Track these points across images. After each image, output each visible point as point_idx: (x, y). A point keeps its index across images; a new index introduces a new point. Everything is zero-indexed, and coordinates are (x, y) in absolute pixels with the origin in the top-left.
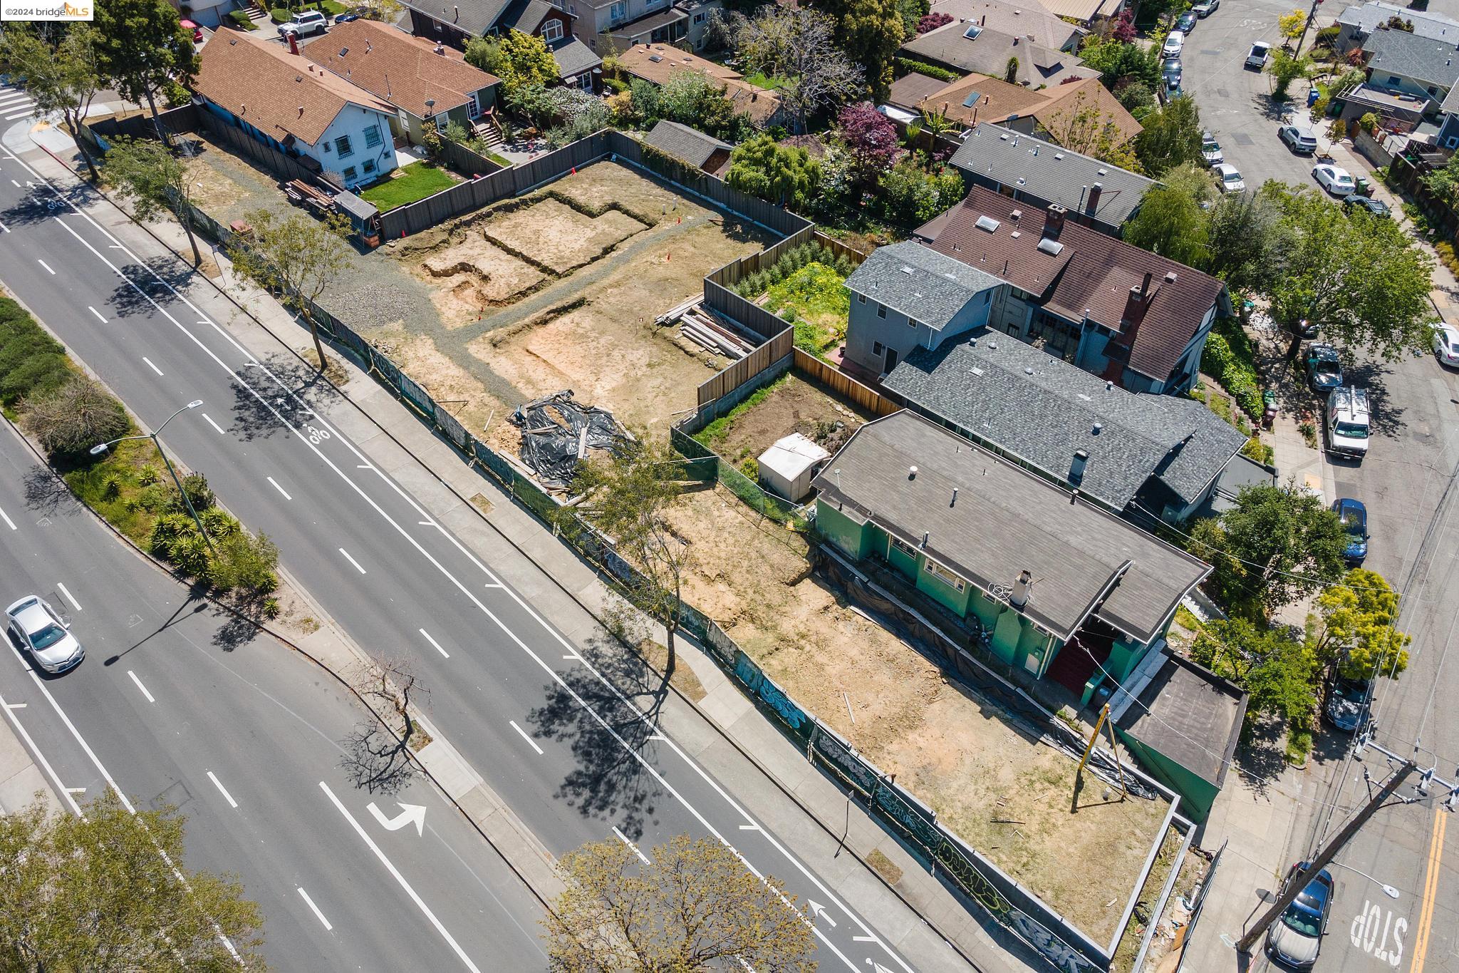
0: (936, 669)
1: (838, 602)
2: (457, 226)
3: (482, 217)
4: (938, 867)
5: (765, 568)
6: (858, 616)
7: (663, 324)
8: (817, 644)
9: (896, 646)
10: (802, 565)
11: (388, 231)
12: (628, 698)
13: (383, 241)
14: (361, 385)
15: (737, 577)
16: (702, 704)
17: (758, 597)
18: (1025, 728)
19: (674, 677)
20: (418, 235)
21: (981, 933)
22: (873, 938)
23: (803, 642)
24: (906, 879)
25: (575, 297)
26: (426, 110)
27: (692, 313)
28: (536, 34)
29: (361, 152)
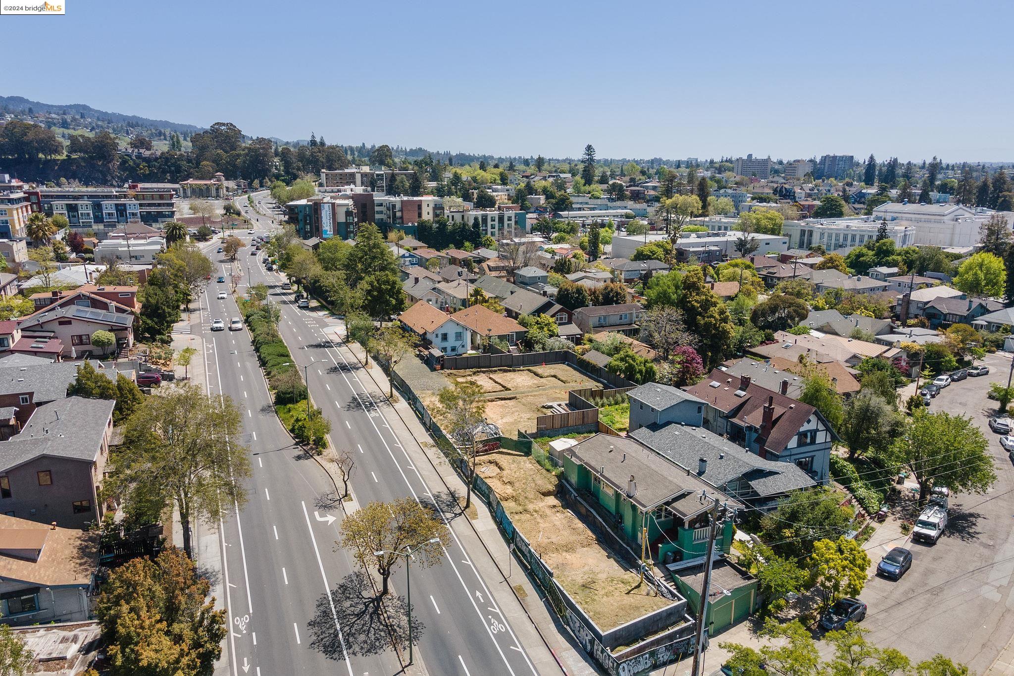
0: (594, 537)
1: (562, 506)
2: (478, 372)
3: (491, 371)
4: (547, 599)
5: (533, 485)
6: (569, 513)
7: (543, 407)
8: (541, 516)
9: (580, 525)
10: (551, 488)
11: (446, 365)
12: (443, 512)
13: (442, 368)
14: (402, 404)
15: (517, 485)
16: (473, 522)
17: (523, 493)
18: (625, 565)
19: (467, 510)
20: (458, 370)
21: (552, 627)
22: (498, 611)
23: (534, 513)
24: (528, 599)
25: (513, 396)
26: (487, 332)
27: (559, 405)
28: (552, 316)
29: (451, 342)
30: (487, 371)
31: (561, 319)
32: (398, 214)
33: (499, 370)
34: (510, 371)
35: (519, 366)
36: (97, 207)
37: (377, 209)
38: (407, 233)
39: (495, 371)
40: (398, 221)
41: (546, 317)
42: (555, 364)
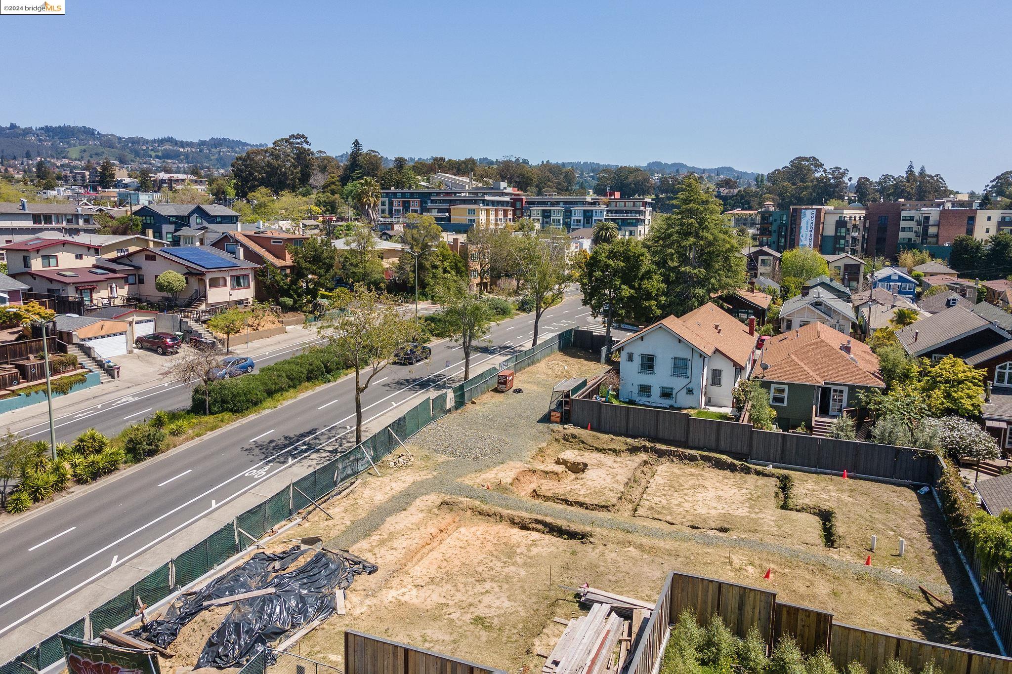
11: (575, 416)
20: (600, 435)
25: (587, 528)
29: (662, 377)
30: (673, 454)
32: (932, 230)
33: (702, 457)
34: (733, 468)
35: (767, 459)
36: (568, 213)
37: (903, 224)
38: (933, 256)
40: (929, 239)
41: (958, 366)
42: (886, 483)
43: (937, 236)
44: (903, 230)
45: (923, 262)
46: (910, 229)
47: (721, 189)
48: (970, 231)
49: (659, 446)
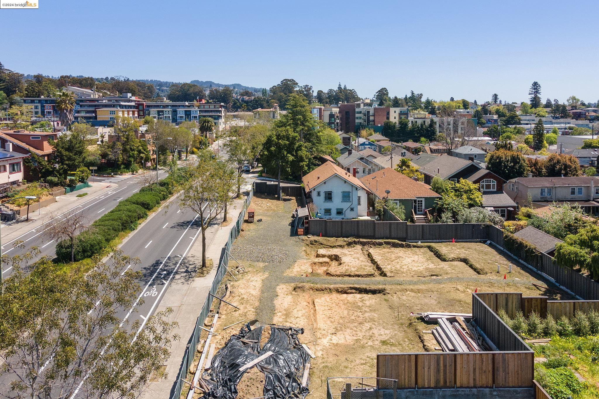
3: (374, 244)
13: (306, 235)
14: (205, 281)
20: (328, 238)
25: (380, 287)
26: (385, 195)
27: (452, 320)
28: (475, 182)
29: (337, 203)
30: (368, 243)
31: (488, 187)
32: (372, 118)
33: (386, 243)
34: (402, 246)
35: (416, 239)
36: (175, 112)
39: (380, 244)
40: (371, 123)
41: (467, 183)
42: (471, 242)
43: (374, 121)
44: (357, 118)
45: (371, 135)
46: (360, 118)
47: (245, 97)
48: (388, 118)
49: (361, 240)
